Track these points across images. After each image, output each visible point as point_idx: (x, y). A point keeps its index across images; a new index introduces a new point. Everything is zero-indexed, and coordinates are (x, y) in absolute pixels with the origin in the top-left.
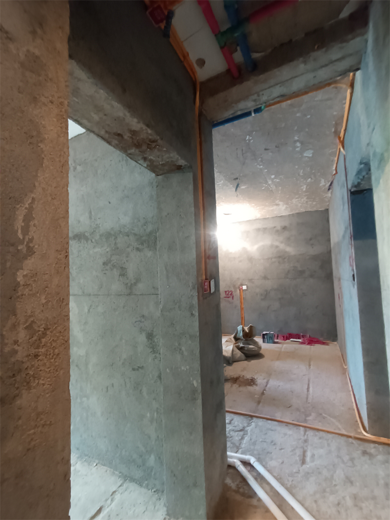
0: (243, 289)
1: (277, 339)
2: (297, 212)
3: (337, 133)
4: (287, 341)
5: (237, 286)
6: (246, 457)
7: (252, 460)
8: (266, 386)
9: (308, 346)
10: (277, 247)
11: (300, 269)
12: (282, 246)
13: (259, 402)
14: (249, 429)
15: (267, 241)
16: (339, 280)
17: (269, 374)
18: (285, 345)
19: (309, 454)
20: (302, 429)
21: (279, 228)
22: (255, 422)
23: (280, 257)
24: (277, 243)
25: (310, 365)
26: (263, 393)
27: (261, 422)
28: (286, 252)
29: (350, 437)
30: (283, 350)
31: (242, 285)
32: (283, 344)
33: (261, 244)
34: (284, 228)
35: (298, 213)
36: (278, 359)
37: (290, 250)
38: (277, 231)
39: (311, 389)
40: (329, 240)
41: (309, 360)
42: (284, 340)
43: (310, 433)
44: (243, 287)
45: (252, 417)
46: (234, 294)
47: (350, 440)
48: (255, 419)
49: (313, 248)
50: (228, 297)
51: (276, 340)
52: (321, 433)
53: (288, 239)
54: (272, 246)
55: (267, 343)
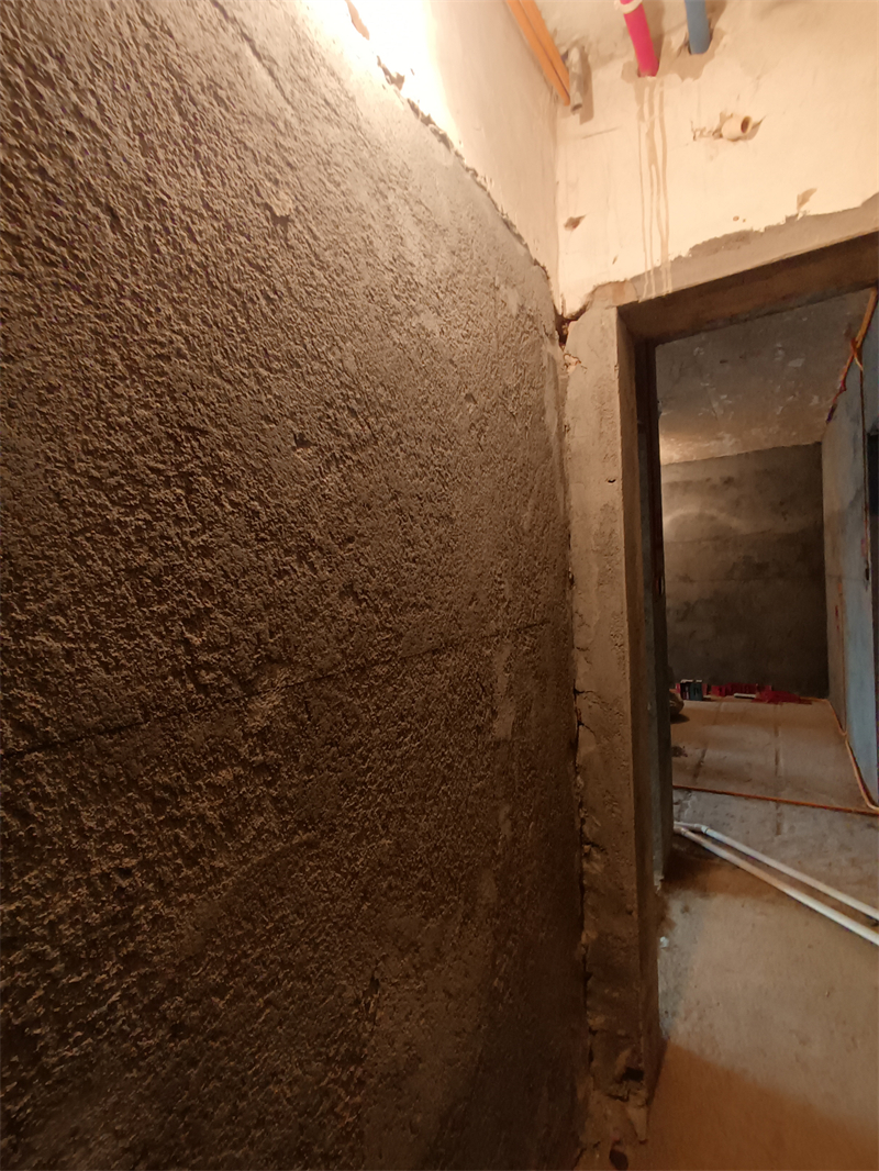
1: (708, 694)
2: (757, 449)
3: (850, 335)
4: (727, 697)
6: (696, 826)
7: (704, 829)
8: (703, 756)
9: (771, 706)
10: (712, 518)
11: (756, 560)
12: (723, 517)
13: (695, 776)
14: (689, 802)
15: (691, 508)
16: (840, 579)
17: (705, 743)
18: (724, 704)
19: (785, 827)
20: (772, 804)
21: (716, 480)
22: (694, 797)
23: (717, 538)
24: (713, 512)
25: (776, 733)
26: (699, 765)
27: (704, 795)
28: (730, 528)
29: (850, 811)
30: (722, 710)
32: (721, 701)
34: (728, 481)
35: (757, 452)
36: (715, 723)
37: (740, 525)
38: (714, 487)
39: (782, 761)
40: (820, 505)
41: (775, 726)
42: (720, 695)
43: (785, 808)
45: (689, 790)
47: (849, 815)
48: (694, 793)
49: (785, 519)
51: (706, 696)
52: (803, 808)
53: (738, 503)
54: (700, 517)
55: (690, 699)
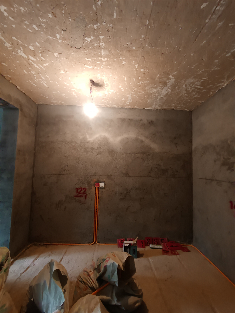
0: (100, 186)
5: (93, 183)
10: (142, 142)
11: (163, 167)
12: (147, 141)
15: (131, 134)
21: (145, 121)
23: (144, 153)
24: (143, 138)
28: (151, 148)
31: (99, 182)
33: (125, 136)
34: (151, 123)
37: (155, 147)
38: (144, 125)
42: (143, 246)
44: (100, 184)
46: (88, 192)
50: (80, 196)
54: (136, 140)
